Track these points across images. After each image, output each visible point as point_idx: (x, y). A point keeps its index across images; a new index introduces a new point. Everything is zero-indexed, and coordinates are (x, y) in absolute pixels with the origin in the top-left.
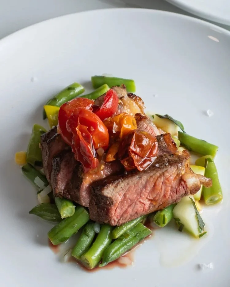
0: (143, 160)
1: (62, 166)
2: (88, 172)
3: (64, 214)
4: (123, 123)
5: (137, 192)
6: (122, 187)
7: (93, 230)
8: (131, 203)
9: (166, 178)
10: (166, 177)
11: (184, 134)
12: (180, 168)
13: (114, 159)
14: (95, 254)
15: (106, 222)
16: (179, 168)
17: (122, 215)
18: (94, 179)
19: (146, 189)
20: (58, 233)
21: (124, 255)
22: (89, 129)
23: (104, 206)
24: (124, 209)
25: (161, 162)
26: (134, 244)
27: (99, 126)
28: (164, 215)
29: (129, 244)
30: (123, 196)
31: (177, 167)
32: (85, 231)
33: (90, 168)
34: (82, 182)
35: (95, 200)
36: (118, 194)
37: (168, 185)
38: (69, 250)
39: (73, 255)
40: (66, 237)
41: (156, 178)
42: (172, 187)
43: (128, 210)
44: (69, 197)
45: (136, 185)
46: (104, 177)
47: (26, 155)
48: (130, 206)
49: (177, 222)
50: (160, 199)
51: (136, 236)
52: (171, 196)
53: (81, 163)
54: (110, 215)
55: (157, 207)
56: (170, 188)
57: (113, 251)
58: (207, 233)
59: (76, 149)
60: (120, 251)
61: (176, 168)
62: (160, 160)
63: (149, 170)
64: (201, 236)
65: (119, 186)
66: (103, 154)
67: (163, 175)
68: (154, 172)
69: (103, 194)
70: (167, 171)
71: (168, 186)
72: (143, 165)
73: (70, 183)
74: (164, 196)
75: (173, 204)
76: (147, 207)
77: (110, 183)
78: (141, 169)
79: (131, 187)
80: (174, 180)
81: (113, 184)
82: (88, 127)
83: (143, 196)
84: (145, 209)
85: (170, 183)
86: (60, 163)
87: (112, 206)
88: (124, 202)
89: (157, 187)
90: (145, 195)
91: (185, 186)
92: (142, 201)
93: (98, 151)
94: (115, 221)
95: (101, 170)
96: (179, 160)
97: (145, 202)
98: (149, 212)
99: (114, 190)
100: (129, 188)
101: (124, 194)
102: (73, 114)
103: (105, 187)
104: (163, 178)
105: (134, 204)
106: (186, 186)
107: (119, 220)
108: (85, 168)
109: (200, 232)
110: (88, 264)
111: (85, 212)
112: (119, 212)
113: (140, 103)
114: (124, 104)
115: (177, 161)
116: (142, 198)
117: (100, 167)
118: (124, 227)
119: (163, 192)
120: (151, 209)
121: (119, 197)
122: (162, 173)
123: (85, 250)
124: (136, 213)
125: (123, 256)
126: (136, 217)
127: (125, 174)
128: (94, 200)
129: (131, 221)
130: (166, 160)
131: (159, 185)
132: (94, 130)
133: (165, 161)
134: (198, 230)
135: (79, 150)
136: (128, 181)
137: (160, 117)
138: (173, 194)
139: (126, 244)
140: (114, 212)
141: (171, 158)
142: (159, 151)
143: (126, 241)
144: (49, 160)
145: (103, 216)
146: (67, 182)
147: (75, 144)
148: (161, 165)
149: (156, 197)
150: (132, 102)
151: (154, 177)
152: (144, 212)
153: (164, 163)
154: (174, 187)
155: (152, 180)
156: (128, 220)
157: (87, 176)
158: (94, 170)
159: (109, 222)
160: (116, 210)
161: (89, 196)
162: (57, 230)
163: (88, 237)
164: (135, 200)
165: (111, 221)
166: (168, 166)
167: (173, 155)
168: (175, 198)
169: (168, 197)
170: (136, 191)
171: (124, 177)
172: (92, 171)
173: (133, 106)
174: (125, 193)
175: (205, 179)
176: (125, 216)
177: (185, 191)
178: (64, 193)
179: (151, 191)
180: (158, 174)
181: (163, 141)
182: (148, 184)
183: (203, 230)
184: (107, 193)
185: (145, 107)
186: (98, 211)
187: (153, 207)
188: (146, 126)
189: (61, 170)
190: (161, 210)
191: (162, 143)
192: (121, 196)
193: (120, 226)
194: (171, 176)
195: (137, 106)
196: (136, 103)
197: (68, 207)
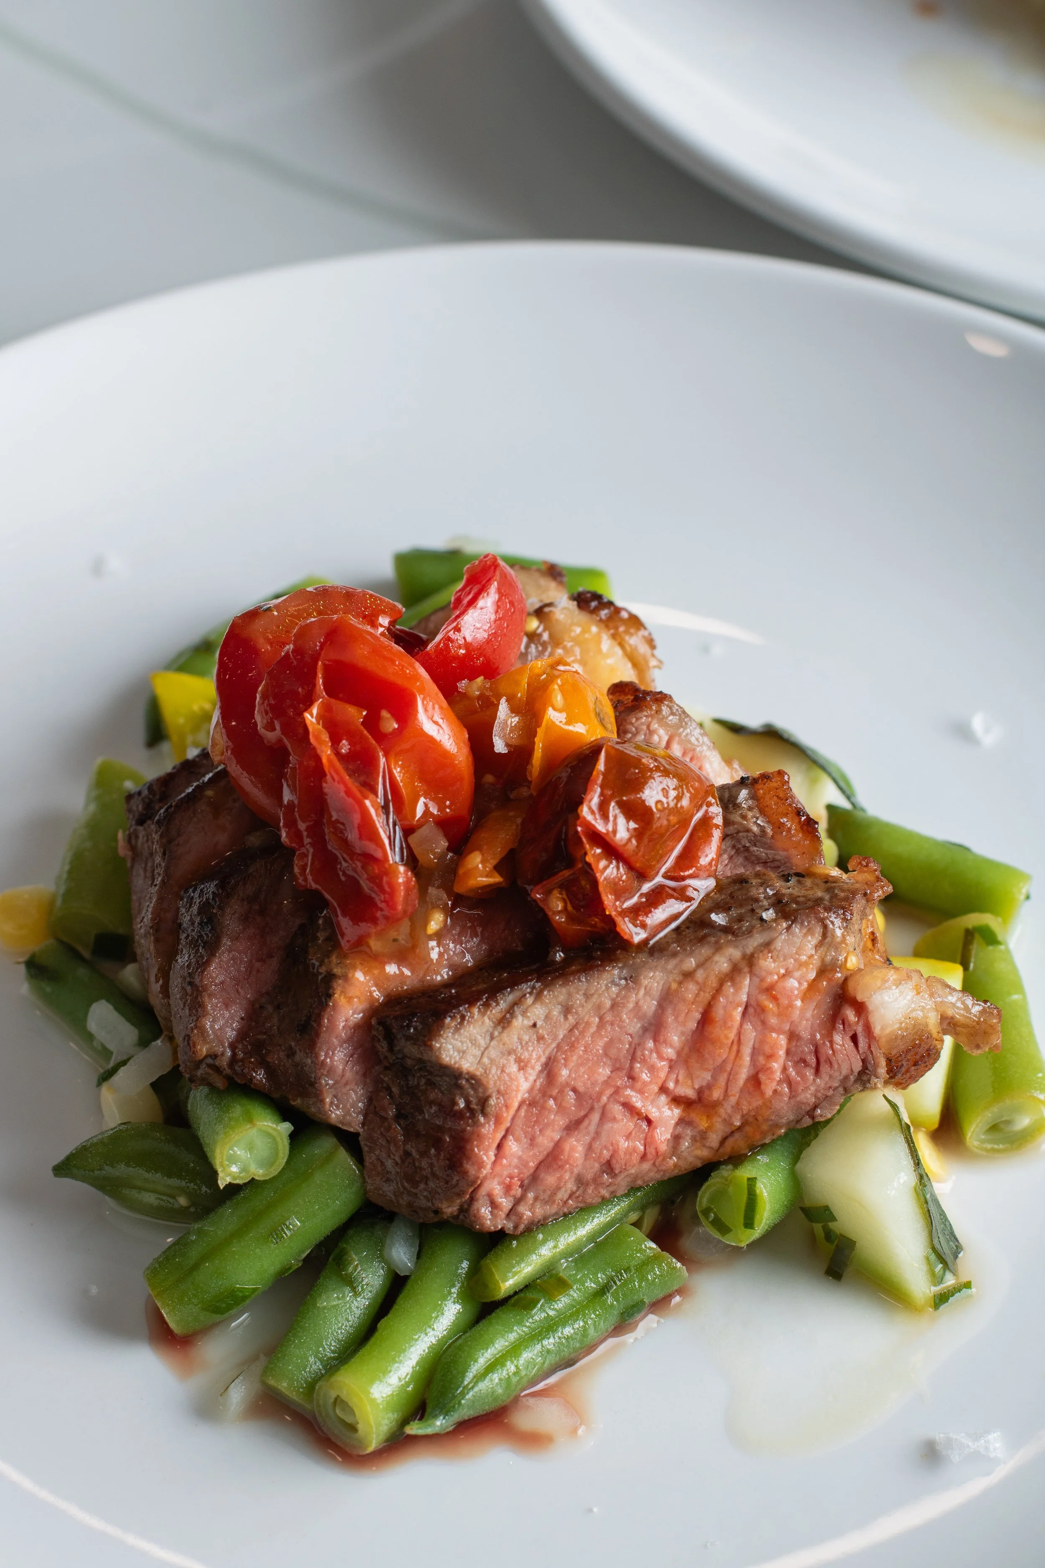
0: (646, 887)
1: (231, 922)
2: (360, 942)
3: (233, 1160)
4: (547, 702)
5: (613, 1052)
6: (535, 1025)
7: (382, 1258)
8: (582, 1113)
9: (765, 985)
10: (762, 980)
11: (859, 814)
12: (839, 933)
13: (497, 879)
14: (386, 1372)
15: (450, 1209)
16: (833, 935)
17: (535, 1178)
18: (393, 986)
19: (662, 1038)
20: (195, 1267)
21: (541, 1386)
22: (372, 723)
23: (439, 1122)
24: (546, 1142)
25: (741, 906)
26: (592, 1332)
27: (426, 710)
28: (752, 1181)
29: (568, 1331)
30: (541, 1072)
31: (819, 930)
32: (341, 1262)
33: (374, 921)
34: (329, 996)
35: (395, 1090)
36: (512, 1058)
37: (773, 1021)
38: (255, 1358)
39: (272, 1382)
40: (241, 1290)
41: (713, 982)
42: (793, 1036)
43: (567, 1147)
44: (260, 1076)
45: (609, 1017)
46: (444, 974)
47: (52, 903)
48: (573, 1126)
49: (818, 1227)
50: (733, 1100)
51: (603, 1290)
52: (790, 1083)
53: (327, 896)
54: (472, 1170)
55: (714, 1139)
56: (783, 1041)
57: (483, 1359)
58: (974, 1290)
59: (302, 826)
60: (522, 1361)
61: (818, 937)
62: (732, 896)
63: (678, 941)
64: (941, 1299)
65: (520, 1018)
66: (441, 857)
67: (746, 969)
68: (705, 951)
69: (438, 1058)
70: (767, 945)
71: (773, 1030)
72: (646, 914)
73: (270, 1008)
74: (755, 1081)
75: (799, 1126)
76: (663, 1135)
77: (471, 1002)
78: (638, 936)
79: (581, 1027)
80: (806, 996)
81: (487, 1005)
82: (364, 713)
83: (645, 1076)
84: (651, 1151)
85: (784, 1012)
86: (220, 908)
87: (482, 1119)
88: (545, 1102)
89: (716, 1031)
90: (652, 1069)
91: (860, 1029)
92: (637, 1102)
93: (413, 839)
94: (494, 1205)
95: (430, 937)
96: (834, 896)
97: (654, 1113)
98: (675, 1165)
99: (492, 1038)
100: (571, 1031)
101: (543, 1059)
102: (290, 647)
103: (448, 1020)
104: (747, 982)
105: (595, 1117)
106: (868, 1029)
107: (518, 1201)
108: (345, 922)
109: (937, 1280)
110: (353, 1428)
111: (343, 1157)
112: (520, 1158)
113: (635, 641)
114: (556, 641)
115: (818, 901)
116: (638, 1085)
117: (426, 923)
118: (544, 1242)
119: (747, 1059)
120: (685, 1154)
121: (521, 1075)
122: (744, 956)
123: (334, 1358)
124: (608, 1167)
125: (533, 1395)
126: (605, 1192)
127: (554, 962)
128: (391, 1094)
129: (582, 1209)
130: (767, 897)
131: (728, 1017)
132: (396, 726)
133: (757, 900)
134: (925, 1268)
135: (316, 832)
136: (570, 995)
137: (735, 729)
138: (798, 1073)
139: (549, 1327)
140: (492, 1154)
141: (790, 889)
142: (731, 858)
143: (552, 1313)
144: (161, 899)
145: (434, 1175)
146: (252, 1003)
147: (296, 802)
148: (740, 919)
149: (710, 1087)
150: (594, 629)
151: (700, 975)
152: (646, 1166)
153: (753, 910)
154: (805, 1035)
155: (690, 990)
156: (565, 1202)
157: (355, 968)
158: (393, 934)
159: (466, 1209)
160: (499, 1147)
161: (364, 1075)
162: (194, 1254)
163: (356, 1294)
164: (600, 1094)
165: (476, 1205)
166: (775, 920)
167: (798, 875)
168: (808, 1097)
169: (775, 1091)
170: (607, 1047)
171: (549, 973)
172: (380, 935)
173: (600, 651)
174: (549, 1058)
175: (963, 1003)
176: (550, 1179)
177: (863, 1061)
178: (234, 1060)
179: (686, 1049)
180: (722, 963)
181: (750, 809)
182: (669, 1011)
183: (954, 1273)
184: (459, 1051)
185: (661, 662)
186: (407, 1154)
187: (694, 1139)
188: (665, 738)
189: (226, 942)
190: (737, 1160)
191: (744, 817)
192: (530, 1070)
193: (522, 1233)
194: (788, 974)
195: (618, 651)
196: (614, 637)
197: (254, 1125)
